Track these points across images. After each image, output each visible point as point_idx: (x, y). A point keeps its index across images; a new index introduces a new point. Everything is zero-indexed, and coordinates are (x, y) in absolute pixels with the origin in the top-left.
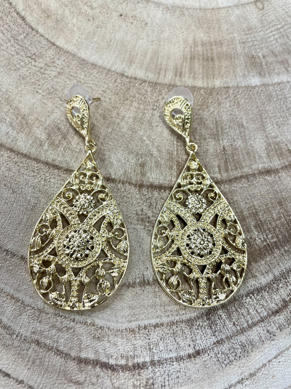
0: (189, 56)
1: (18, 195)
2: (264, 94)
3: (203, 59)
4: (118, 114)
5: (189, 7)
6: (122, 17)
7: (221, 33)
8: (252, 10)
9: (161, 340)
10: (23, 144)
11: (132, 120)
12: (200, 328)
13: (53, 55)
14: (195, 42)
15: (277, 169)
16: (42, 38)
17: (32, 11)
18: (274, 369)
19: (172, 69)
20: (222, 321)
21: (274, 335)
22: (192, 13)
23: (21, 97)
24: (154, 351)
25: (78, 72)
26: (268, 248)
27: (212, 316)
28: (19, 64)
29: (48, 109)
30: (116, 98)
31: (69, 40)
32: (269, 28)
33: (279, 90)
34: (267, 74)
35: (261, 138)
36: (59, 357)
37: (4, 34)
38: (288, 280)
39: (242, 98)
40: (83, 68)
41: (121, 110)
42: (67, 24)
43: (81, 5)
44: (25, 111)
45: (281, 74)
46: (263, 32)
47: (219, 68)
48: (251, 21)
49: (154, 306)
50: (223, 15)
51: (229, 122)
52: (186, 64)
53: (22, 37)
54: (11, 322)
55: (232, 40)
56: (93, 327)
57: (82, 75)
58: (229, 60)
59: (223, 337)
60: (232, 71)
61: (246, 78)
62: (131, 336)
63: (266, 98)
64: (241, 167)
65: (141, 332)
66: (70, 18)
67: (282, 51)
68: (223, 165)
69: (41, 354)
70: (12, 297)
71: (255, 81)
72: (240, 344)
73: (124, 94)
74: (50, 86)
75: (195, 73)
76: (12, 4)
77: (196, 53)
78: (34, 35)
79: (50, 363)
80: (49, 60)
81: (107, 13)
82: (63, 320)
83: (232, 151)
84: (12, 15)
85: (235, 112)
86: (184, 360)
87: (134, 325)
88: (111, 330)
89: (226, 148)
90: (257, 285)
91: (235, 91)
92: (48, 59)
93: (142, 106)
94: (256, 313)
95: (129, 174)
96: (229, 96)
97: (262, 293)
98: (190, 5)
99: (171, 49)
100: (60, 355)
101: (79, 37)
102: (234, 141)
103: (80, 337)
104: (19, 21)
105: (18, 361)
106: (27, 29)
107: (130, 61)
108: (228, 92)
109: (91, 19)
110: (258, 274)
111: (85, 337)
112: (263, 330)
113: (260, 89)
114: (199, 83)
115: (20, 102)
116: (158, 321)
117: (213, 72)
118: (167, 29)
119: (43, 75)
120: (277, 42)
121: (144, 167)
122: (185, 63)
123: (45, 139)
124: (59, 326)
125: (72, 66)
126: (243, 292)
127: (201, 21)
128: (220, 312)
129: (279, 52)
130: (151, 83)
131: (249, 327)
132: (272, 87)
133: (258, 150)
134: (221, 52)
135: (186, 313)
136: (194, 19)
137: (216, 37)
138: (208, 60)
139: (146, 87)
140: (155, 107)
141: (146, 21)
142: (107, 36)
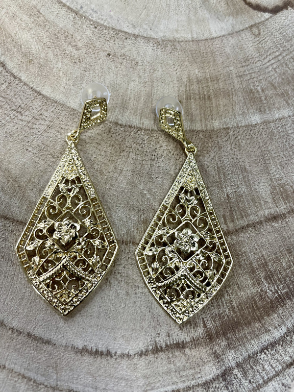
0: (185, 96)
2: (265, 133)
3: (200, 98)
4: (115, 168)
5: (181, 40)
6: (111, 56)
7: (216, 68)
8: (248, 37)
10: (17, 209)
11: (130, 174)
12: (216, 390)
13: (40, 106)
14: (190, 80)
15: (283, 215)
16: (26, 87)
17: (12, 55)
20: (238, 380)
21: (289, 388)
22: (184, 46)
23: (10, 157)
25: (68, 124)
26: (280, 300)
27: (228, 376)
28: (4, 119)
29: (41, 168)
30: (111, 149)
31: (56, 88)
32: (267, 56)
33: (280, 126)
34: (267, 110)
35: (265, 181)
39: (243, 139)
40: (74, 119)
41: (118, 163)
42: (51, 69)
43: (65, 46)
44: (16, 173)
45: (282, 108)
46: (261, 62)
47: (217, 107)
48: (247, 50)
49: (168, 372)
50: (218, 46)
51: (231, 168)
53: (4, 86)
55: (229, 75)
57: (73, 127)
58: (227, 96)
60: (231, 109)
61: (246, 116)
63: (268, 136)
64: (247, 216)
66: (54, 61)
67: (282, 82)
68: (228, 214)
70: (24, 377)
71: (256, 119)
73: (120, 144)
74: (40, 141)
75: (192, 116)
77: (191, 92)
78: (17, 84)
80: (37, 112)
81: (94, 54)
83: (236, 199)
85: (237, 155)
89: (230, 196)
90: (271, 340)
91: (235, 132)
92: (35, 111)
93: (139, 157)
94: (271, 368)
95: (132, 233)
96: (229, 138)
97: (276, 347)
98: (182, 37)
99: (166, 90)
101: (66, 84)
102: (238, 187)
106: (9, 77)
107: (123, 107)
108: (228, 133)
109: (77, 61)
110: (271, 328)
112: (279, 384)
113: (261, 128)
114: (198, 126)
115: (10, 162)
116: (174, 387)
117: (211, 112)
118: (159, 67)
119: (32, 131)
120: (276, 72)
121: (147, 224)
125: (62, 117)
126: (256, 347)
127: (195, 55)
128: (236, 371)
129: (278, 83)
130: (147, 130)
131: (265, 383)
132: (273, 124)
133: (263, 195)
134: (218, 88)
135: (201, 377)
136: (187, 54)
137: (212, 72)
138: (205, 99)
139: (142, 135)
140: (154, 156)
141: (137, 59)
142: (97, 80)
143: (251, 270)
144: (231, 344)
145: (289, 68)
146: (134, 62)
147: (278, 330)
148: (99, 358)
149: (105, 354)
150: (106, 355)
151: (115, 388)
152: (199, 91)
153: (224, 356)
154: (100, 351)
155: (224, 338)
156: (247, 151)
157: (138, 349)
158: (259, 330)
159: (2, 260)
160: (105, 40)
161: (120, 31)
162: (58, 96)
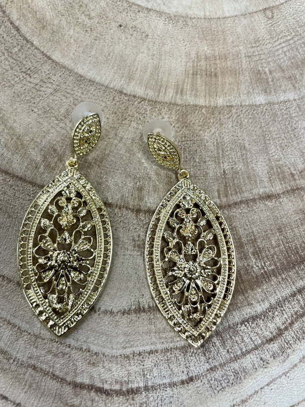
0: (191, 72)
1: (13, 220)
2: (268, 114)
3: (206, 74)
4: (116, 135)
5: (193, 17)
6: (122, 27)
7: (225, 46)
8: (261, 19)
9: (155, 366)
10: (18, 166)
11: (129, 142)
12: (193, 355)
13: (49, 70)
14: (198, 56)
15: (278, 195)
16: (37, 51)
17: (26, 20)
18: (265, 396)
19: (173, 87)
20: (216, 348)
21: (267, 363)
22: (196, 23)
23: (16, 116)
24: (148, 376)
25: (74, 89)
26: (266, 276)
28: (13, 80)
29: (44, 129)
30: (114, 117)
31: (66, 54)
32: (278, 39)
33: (285, 108)
34: (273, 92)
35: (263, 161)
36: (54, 381)
38: (284, 308)
39: (246, 118)
40: (80, 85)
41: (119, 131)
42: (63, 36)
43: (79, 14)
44: (20, 131)
45: (288, 91)
46: (271, 45)
47: (223, 85)
48: (259, 31)
49: (148, 333)
50: (229, 25)
51: (231, 144)
52: (188, 80)
53: (16, 49)
54: (8, 347)
55: (238, 54)
56: (88, 353)
57: (78, 92)
58: (233, 76)
59: (217, 364)
60: (236, 88)
61: (251, 96)
62: (125, 362)
63: (271, 117)
64: (242, 192)
65: (136, 358)
66: (66, 28)
67: (290, 66)
68: (222, 189)
69: (37, 378)
70: (9, 323)
71: (260, 99)
72: (233, 371)
73: (123, 113)
74: (46, 104)
75: (197, 91)
76: (5, 12)
77: (198, 68)
78: (29, 48)
79: (46, 387)
80: (45, 76)
81: (106, 24)
82: (59, 346)
83: (233, 175)
84: (6, 24)
85: (238, 133)
86: (177, 386)
87: (128, 351)
88: (106, 356)
89: (227, 172)
90: (253, 313)
91: (238, 110)
92: (43, 74)
93: (140, 127)
94: (250, 341)
95: (126, 199)
97: (257, 321)
98: (195, 14)
99: (173, 64)
100: (56, 379)
101: (76, 51)
102: (235, 164)
103: (75, 362)
104: (13, 32)
105: (15, 384)
106: (22, 40)
107: (129, 77)
108: (231, 111)
109: (89, 29)
110: (254, 302)
111: (80, 363)
112: (257, 358)
113: (265, 108)
114: (201, 102)
115: (15, 121)
116: (153, 347)
117: (216, 89)
118: (169, 42)
119: (39, 93)
120: (286, 55)
121: (141, 191)
123: (41, 161)
124: (55, 352)
125: (69, 82)
126: (238, 320)
127: (206, 32)
128: (215, 339)
129: (287, 66)
130: (151, 101)
131: (243, 355)
132: (277, 106)
133: (260, 173)
134: (225, 67)
135: (180, 341)
136: (197, 30)
137: (221, 50)
138: (211, 76)
139: (145, 105)
141: (147, 32)
142: (106, 49)
143: (240, 244)
145: (299, 53)
146: (144, 34)
147: (260, 305)
151: (95, 342)
152: (206, 67)
156: (248, 129)
157: (121, 308)
158: (242, 303)
160: (118, 11)
161: (133, 4)
162: (67, 62)
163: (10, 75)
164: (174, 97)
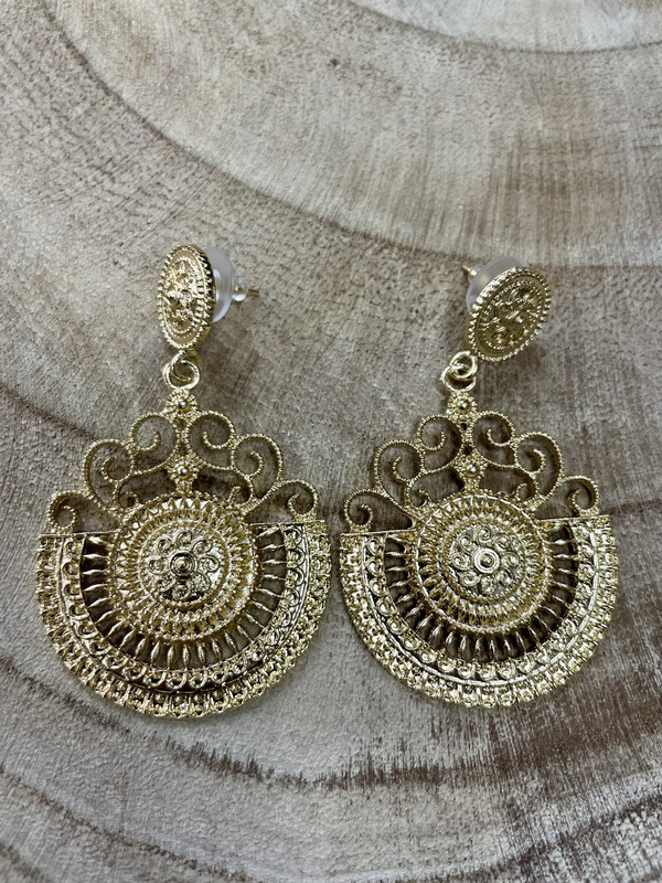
0: (504, 181)
3: (541, 188)
4: (319, 330)
5: (509, 47)
6: (338, 67)
7: (587, 121)
10: (76, 400)
11: (351, 347)
13: (158, 165)
14: (521, 143)
16: (130, 117)
17: (106, 40)
19: (460, 215)
20: (558, 877)
22: (516, 62)
23: (75, 274)
25: (219, 213)
27: (536, 864)
28: (71, 185)
29: (143, 310)
30: (315, 285)
31: (201, 126)
37: (32, 100)
39: (637, 299)
40: (234, 203)
41: (327, 320)
42: (195, 81)
43: (233, 31)
44: (83, 314)
47: (581, 215)
49: (392, 837)
50: (596, 70)
51: (600, 363)
52: (496, 200)
53: (79, 110)
54: (42, 858)
55: (617, 142)
57: (229, 221)
58: (606, 193)
60: (614, 224)
61: (648, 244)
64: (627, 483)
66: (203, 64)
70: (44, 800)
73: (337, 276)
74: (149, 247)
75: (518, 227)
76: (54, 18)
77: (522, 171)
78: (111, 109)
80: (149, 178)
81: (300, 56)
82: (168, 863)
83: (605, 439)
84: (56, 47)
85: (617, 335)
89: (590, 431)
90: (651, 790)
91: (618, 280)
92: (144, 174)
93: (379, 312)
94: (641, 858)
95: (342, 490)
96: (603, 291)
98: (513, 40)
99: (460, 159)
101: (226, 119)
102: (611, 411)
104: (71, 66)
106: (93, 89)
107: (354, 189)
108: (600, 280)
109: (257, 69)
110: (653, 762)
114: (528, 255)
115: (72, 288)
116: (402, 874)
117: (565, 224)
118: (451, 105)
119: (132, 219)
122: (493, 197)
123: (133, 390)
124: (157, 877)
125: (206, 195)
126: (614, 806)
127: (539, 85)
128: (556, 855)
130: (406, 248)
134: (587, 171)
135: (471, 858)
136: (520, 80)
137: (576, 129)
138: (553, 193)
139: (391, 258)
140: (414, 314)
141: (398, 81)
142: (298, 118)
143: (623, 615)
144: (553, 788)
146: (391, 86)
148: (230, 777)
149: (244, 770)
150: (247, 773)
151: (259, 857)
152: (541, 172)
153: (532, 816)
154: (233, 761)
155: (536, 773)
156: (642, 327)
157: (325, 771)
158: (625, 764)
159: (28, 514)
160: (329, 27)
161: (367, 10)
162: (202, 146)
163: (63, 173)
164: (462, 241)
